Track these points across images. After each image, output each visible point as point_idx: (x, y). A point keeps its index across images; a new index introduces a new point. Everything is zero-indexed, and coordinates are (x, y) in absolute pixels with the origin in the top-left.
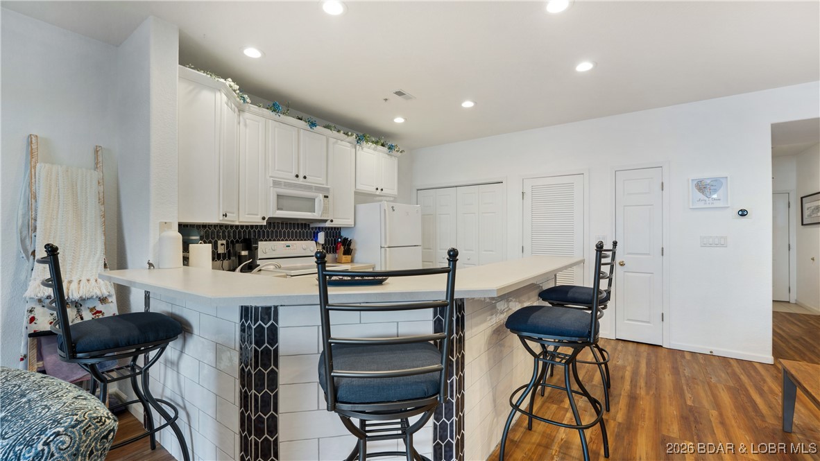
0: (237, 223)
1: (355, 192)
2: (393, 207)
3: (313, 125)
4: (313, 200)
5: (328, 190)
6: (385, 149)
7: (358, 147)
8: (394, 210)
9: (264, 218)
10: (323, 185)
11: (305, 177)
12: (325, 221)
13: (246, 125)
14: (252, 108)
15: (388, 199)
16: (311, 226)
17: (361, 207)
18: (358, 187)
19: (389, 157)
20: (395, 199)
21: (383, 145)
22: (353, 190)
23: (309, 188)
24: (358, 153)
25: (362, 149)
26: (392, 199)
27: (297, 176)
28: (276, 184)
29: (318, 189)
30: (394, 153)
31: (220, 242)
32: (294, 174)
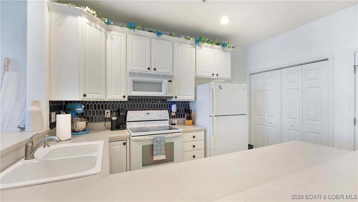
0: (107, 100)
1: (195, 78)
2: (220, 86)
3: (159, 34)
4: (161, 84)
5: (172, 77)
6: (220, 47)
7: (197, 47)
8: (221, 89)
9: (124, 97)
10: (170, 73)
11: (155, 69)
12: (172, 97)
13: (112, 39)
14: (116, 28)
15: (220, 81)
16: (168, 101)
17: (199, 87)
18: (197, 74)
19: (223, 52)
20: (227, 81)
21: (217, 44)
22: (194, 76)
23: (157, 76)
24: (197, 51)
25: (201, 48)
26: (223, 81)
27: (149, 69)
28: (132, 74)
29: (164, 76)
30: (227, 49)
31: (106, 111)
32: (147, 68)
